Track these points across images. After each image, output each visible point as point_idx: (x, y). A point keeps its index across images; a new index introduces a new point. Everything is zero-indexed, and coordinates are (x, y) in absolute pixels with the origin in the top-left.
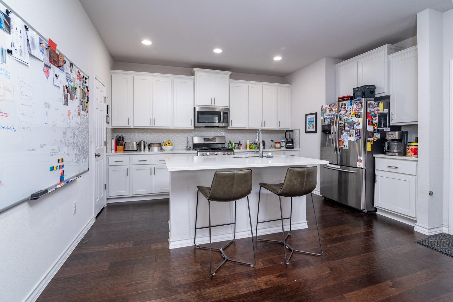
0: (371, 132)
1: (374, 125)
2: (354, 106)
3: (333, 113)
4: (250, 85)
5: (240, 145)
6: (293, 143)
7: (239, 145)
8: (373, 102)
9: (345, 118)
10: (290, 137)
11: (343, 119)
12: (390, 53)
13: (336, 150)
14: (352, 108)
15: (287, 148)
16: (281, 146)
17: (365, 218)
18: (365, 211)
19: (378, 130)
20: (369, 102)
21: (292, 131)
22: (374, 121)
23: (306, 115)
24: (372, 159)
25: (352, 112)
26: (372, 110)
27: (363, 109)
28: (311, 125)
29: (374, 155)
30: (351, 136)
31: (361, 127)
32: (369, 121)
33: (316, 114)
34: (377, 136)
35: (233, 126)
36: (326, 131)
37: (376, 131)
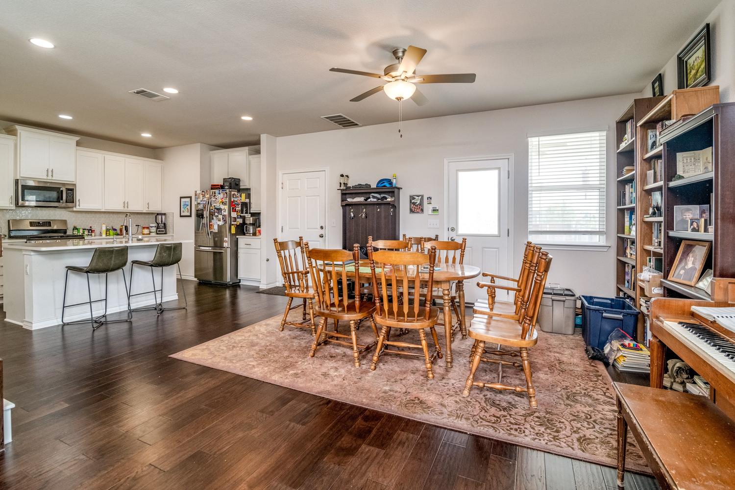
0: (235, 218)
1: (237, 212)
2: (221, 196)
3: (205, 199)
4: (106, 156)
5: (92, 231)
6: (165, 228)
7: (90, 231)
8: (236, 193)
9: (215, 205)
10: (162, 221)
11: (213, 206)
12: (250, 154)
13: (208, 234)
14: (220, 196)
15: (157, 234)
16: (150, 232)
17: (231, 288)
18: (231, 283)
19: (240, 216)
20: (232, 193)
21: (165, 214)
22: (237, 209)
23: (181, 198)
24: (236, 239)
25: (220, 201)
26: (236, 199)
27: (228, 198)
28: (186, 209)
29: (237, 237)
30: (219, 220)
31: (226, 213)
32: (233, 209)
33: (191, 197)
34: (240, 221)
35: (81, 207)
36: (200, 215)
37: (239, 217)
